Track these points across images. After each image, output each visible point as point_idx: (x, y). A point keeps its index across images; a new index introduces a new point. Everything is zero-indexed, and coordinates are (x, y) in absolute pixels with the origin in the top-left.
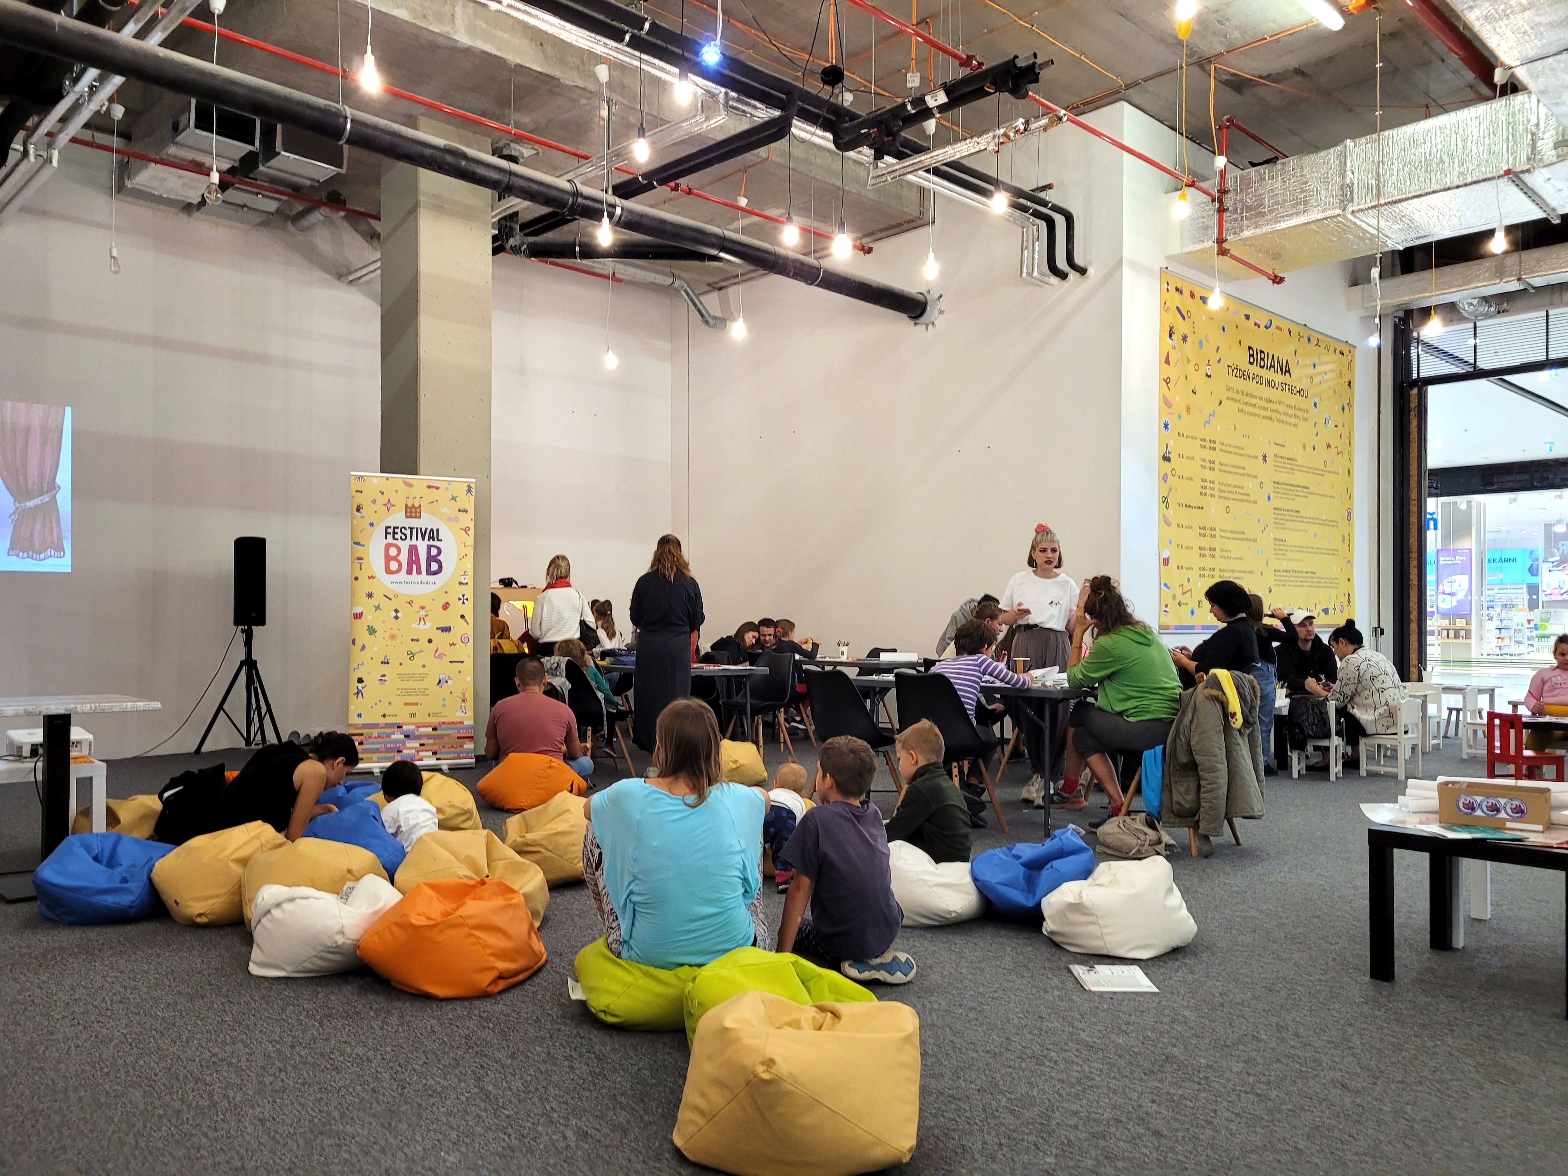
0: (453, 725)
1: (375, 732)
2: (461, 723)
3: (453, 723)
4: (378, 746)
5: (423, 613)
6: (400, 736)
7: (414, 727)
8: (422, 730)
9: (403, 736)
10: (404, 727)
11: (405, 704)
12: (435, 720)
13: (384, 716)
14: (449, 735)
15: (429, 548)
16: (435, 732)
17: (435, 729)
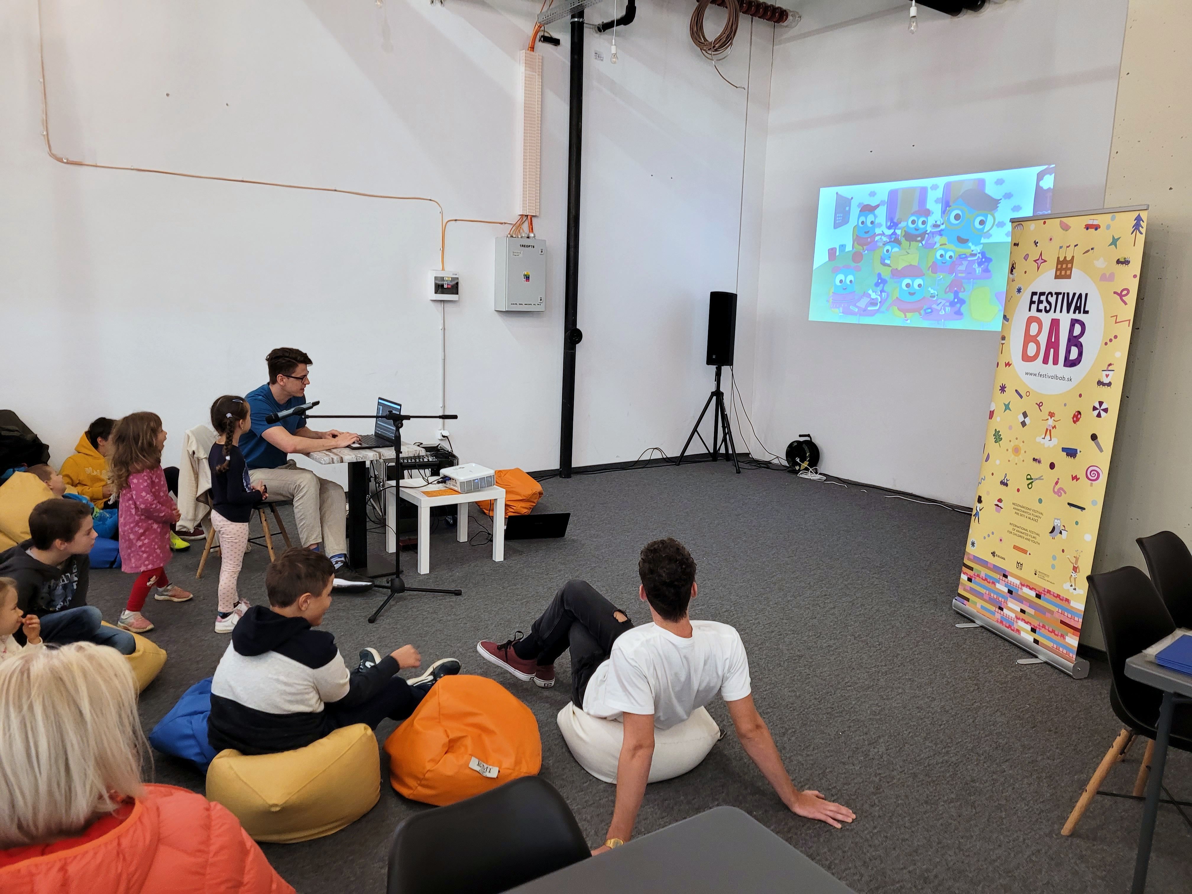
0: (1057, 601)
1: (984, 572)
2: (1067, 600)
3: (1058, 596)
4: (983, 591)
5: (1051, 422)
6: (1002, 588)
7: (1018, 582)
8: (1026, 590)
9: (1006, 590)
10: (1010, 578)
11: (1015, 547)
12: (1042, 584)
13: (993, 554)
14: (1052, 612)
15: (1074, 322)
16: (1037, 600)
17: (1038, 596)
